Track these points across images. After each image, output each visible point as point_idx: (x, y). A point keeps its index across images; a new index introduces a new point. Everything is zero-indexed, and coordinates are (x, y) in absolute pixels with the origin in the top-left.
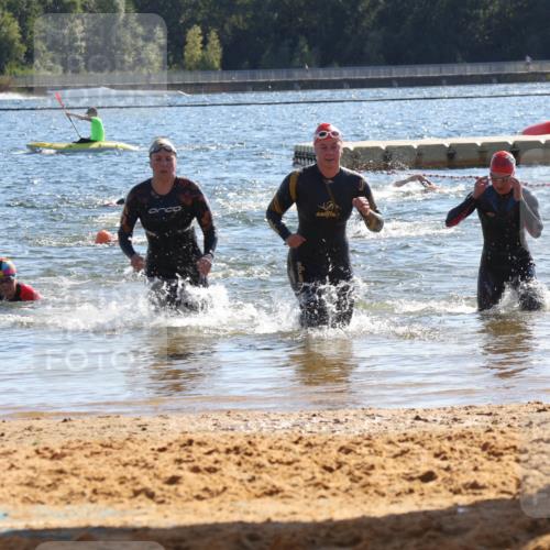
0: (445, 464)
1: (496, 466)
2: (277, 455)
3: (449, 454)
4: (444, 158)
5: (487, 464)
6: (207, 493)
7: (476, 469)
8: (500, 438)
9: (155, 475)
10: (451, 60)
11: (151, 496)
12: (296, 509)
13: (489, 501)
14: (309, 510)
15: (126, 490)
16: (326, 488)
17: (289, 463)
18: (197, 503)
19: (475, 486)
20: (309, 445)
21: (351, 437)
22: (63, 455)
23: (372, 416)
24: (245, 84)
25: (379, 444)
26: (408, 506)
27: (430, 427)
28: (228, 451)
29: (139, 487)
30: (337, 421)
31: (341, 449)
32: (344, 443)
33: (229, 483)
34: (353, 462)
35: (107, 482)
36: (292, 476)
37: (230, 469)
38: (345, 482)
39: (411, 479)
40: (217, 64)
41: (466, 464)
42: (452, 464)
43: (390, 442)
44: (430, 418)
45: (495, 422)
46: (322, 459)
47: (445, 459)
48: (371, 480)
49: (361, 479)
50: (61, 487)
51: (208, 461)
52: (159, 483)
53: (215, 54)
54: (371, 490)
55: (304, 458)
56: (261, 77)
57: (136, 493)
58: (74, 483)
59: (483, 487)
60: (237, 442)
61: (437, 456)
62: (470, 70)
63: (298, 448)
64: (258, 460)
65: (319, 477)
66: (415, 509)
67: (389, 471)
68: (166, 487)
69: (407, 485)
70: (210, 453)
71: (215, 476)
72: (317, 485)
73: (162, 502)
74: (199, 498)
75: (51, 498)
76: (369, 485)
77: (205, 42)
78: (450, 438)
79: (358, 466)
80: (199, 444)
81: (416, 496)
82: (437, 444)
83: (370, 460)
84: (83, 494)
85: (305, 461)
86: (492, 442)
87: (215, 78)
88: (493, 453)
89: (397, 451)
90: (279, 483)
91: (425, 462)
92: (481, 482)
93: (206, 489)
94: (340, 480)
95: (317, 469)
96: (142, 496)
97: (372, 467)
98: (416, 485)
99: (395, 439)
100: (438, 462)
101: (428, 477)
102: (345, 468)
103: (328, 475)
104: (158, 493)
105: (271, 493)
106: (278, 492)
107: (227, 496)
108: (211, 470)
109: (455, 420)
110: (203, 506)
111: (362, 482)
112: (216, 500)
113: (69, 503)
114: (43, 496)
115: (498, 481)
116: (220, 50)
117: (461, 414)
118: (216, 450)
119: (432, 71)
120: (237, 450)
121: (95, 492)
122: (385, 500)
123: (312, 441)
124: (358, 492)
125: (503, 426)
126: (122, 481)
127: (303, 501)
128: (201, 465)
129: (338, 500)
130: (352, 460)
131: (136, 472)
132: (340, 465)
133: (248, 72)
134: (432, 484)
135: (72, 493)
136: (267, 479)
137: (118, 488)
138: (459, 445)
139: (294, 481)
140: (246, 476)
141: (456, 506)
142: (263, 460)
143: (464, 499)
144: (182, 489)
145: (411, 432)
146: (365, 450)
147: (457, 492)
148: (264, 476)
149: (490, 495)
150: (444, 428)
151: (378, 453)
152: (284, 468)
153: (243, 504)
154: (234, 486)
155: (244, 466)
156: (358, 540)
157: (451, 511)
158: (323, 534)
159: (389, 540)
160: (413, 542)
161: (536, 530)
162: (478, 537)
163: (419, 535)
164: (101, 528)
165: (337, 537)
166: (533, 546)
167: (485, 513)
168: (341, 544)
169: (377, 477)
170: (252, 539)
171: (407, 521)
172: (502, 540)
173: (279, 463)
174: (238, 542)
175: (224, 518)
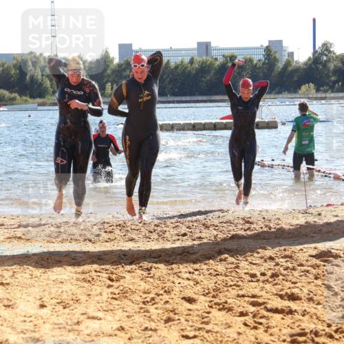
1: (207, 231)
2: (133, 227)
3: (192, 227)
4: (191, 127)
5: (204, 231)
6: (109, 240)
7: (200, 232)
8: (209, 221)
9: (92, 233)
11: (90, 241)
12: (139, 245)
13: (205, 243)
14: (144, 246)
15: (82, 239)
16: (150, 238)
17: (137, 230)
18: (106, 243)
19: (200, 238)
20: (144, 224)
22: (61, 227)
25: (168, 223)
26: (178, 244)
28: (117, 226)
29: (86, 238)
31: (155, 225)
32: (156, 223)
33: (117, 236)
35: (76, 236)
36: (138, 234)
37: (117, 232)
38: (156, 237)
39: (179, 235)
41: (197, 231)
42: (193, 230)
43: (172, 223)
45: (207, 216)
46: (148, 228)
47: (190, 229)
48: (165, 236)
49: (162, 235)
50: (60, 237)
51: (110, 229)
52: (93, 236)
54: (165, 239)
57: (85, 240)
58: (64, 236)
59: (203, 238)
60: (120, 223)
61: (187, 228)
62: (200, 98)
63: (141, 225)
64: (127, 229)
65: (148, 235)
66: (180, 245)
67: (171, 232)
68: (96, 238)
69: (177, 237)
70: (111, 226)
71: (112, 234)
72: (147, 237)
73: (94, 243)
74: (106, 241)
75: (56, 241)
76: (164, 237)
77: (112, 88)
78: (192, 222)
79: (161, 231)
80: (107, 223)
81: (180, 241)
82: (188, 223)
83: (165, 229)
84: (67, 240)
85: (143, 229)
86: (206, 223)
88: (207, 227)
89: (174, 226)
90: (134, 237)
91: (183, 230)
92: (202, 236)
94: (154, 236)
95: (147, 232)
96: (87, 241)
97: (166, 231)
98: (180, 238)
100: (188, 230)
101: (184, 235)
102: (157, 232)
103: (151, 234)
104: (93, 240)
105: (131, 240)
106: (133, 240)
107: (116, 241)
108: (111, 232)
110: (108, 244)
111: (162, 237)
112: (113, 242)
113: (62, 243)
114: (54, 240)
115: (208, 236)
118: (113, 225)
119: (188, 98)
120: (120, 225)
121: (71, 239)
122: (170, 242)
123: (146, 222)
124: (160, 240)
125: (210, 218)
126: (81, 235)
127: (142, 243)
128: (108, 230)
129: (154, 242)
130: (159, 229)
131: (85, 232)
134: (186, 237)
135: (63, 239)
137: (79, 238)
138: (195, 224)
140: (123, 234)
141: (194, 244)
142: (129, 229)
143: (196, 242)
144: (101, 238)
146: (163, 226)
147: (194, 240)
148: (129, 234)
149: (205, 241)
151: (168, 227)
153: (121, 243)
154: (118, 238)
155: (122, 231)
156: (160, 256)
157: (192, 247)
158: (148, 253)
159: (171, 256)
160: (179, 257)
161: (220, 253)
162: (201, 255)
163: (181, 254)
164: (73, 251)
165: (153, 255)
166: (219, 258)
167: (204, 247)
168: (154, 258)
169: (167, 235)
170: (124, 255)
171: (177, 250)
172: (209, 256)
173: (134, 230)
174: (120, 256)
175: (115, 248)
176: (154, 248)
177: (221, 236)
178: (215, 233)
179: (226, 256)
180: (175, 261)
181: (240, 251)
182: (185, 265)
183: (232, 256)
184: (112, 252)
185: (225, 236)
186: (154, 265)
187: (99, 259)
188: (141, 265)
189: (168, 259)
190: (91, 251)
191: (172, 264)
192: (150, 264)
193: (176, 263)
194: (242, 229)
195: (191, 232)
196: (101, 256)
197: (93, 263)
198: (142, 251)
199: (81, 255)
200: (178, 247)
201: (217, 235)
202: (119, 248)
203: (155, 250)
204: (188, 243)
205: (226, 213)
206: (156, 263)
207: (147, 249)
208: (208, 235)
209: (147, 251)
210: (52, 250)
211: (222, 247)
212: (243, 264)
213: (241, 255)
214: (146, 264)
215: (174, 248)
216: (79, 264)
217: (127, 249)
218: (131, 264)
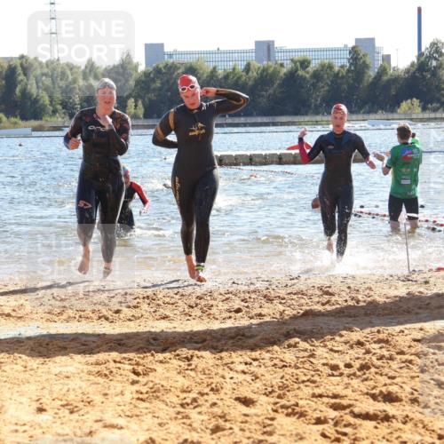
0: (246, 304)
1: (270, 305)
2: (167, 300)
3: (248, 300)
5: (266, 305)
6: (134, 318)
7: (261, 307)
8: (272, 292)
9: (109, 309)
10: (250, 115)
11: (107, 319)
12: (176, 326)
13: (267, 322)
14: (182, 326)
15: (95, 316)
16: (190, 316)
17: (173, 304)
18: (128, 323)
19: (260, 315)
20: (182, 295)
21: (202, 292)
25: (215, 295)
26: (229, 324)
27: (239, 287)
28: (144, 298)
29: (101, 315)
31: (197, 297)
32: (199, 294)
33: (144, 313)
35: (86, 312)
36: (173, 310)
37: (145, 306)
38: (199, 313)
39: (231, 312)
40: (142, 116)
41: (257, 305)
42: (250, 304)
43: (221, 294)
44: (240, 283)
45: (270, 285)
46: (188, 302)
47: (246, 302)
48: (211, 312)
49: (207, 312)
50: (65, 314)
51: (135, 303)
52: (111, 313)
53: (141, 111)
54: (211, 317)
55: (180, 301)
57: (100, 318)
58: (71, 313)
59: (264, 315)
60: (148, 294)
61: (242, 301)
62: (259, 120)
63: (177, 297)
64: (158, 302)
65: (187, 310)
66: (232, 326)
67: (220, 307)
68: (114, 315)
69: (229, 314)
70: (135, 299)
71: (137, 310)
72: (186, 314)
73: (112, 322)
74: (129, 320)
75: (60, 319)
76: (210, 314)
77: (136, 106)
78: (249, 293)
79: (205, 306)
81: (232, 319)
82: (243, 295)
83: (211, 302)
84: (75, 317)
85: (180, 303)
86: (269, 294)
87: (140, 122)
88: (269, 299)
89: (224, 298)
90: (168, 313)
91: (237, 304)
92: (263, 313)
93: (133, 316)
94: (196, 312)
95: (186, 307)
96: (103, 319)
97: (212, 306)
98: (233, 314)
99: (223, 293)
100: (243, 303)
101: (238, 311)
102: (199, 306)
103: (191, 310)
104: (110, 317)
105: (164, 318)
106: (167, 317)
107: (143, 319)
108: (135, 307)
109: (252, 284)
110: (132, 324)
112: (138, 321)
113: (68, 322)
114: (56, 319)
115: (271, 313)
116: (143, 110)
117: (254, 281)
118: (138, 297)
120: (148, 297)
121: (80, 317)
122: (218, 321)
123: (184, 293)
124: (205, 318)
125: (273, 287)
126: (93, 312)
127: (179, 322)
128: (131, 305)
129: (195, 321)
130: (203, 302)
131: (100, 307)
132: (197, 305)
133: (157, 120)
134: (240, 314)
135: (69, 317)
136: (162, 311)
137: (91, 315)
138: (253, 296)
139: (175, 312)
140: (152, 310)
142: (161, 302)
143: (255, 321)
144: (122, 316)
145: (231, 290)
146: (209, 298)
147: (251, 318)
148: (161, 310)
149: (267, 319)
150: (246, 287)
151: (215, 299)
152: (171, 306)
153: (150, 323)
154: (146, 315)
155: (151, 305)
156: (204, 341)
157: (249, 327)
158: (188, 336)
159: (219, 340)
160: (231, 341)
161: (288, 336)
162: (261, 339)
163: (233, 338)
164: (83, 334)
165: (195, 339)
166: (286, 343)
167: (265, 328)
168: (196, 343)
169: (214, 310)
170: (155, 339)
171: (227, 331)
172: (272, 340)
173: (168, 303)
174: (148, 341)
175: (142, 329)
176: (195, 329)
177: (289, 312)
178: (281, 308)
179: (297, 340)
180: (225, 348)
181: (317, 333)
182: (239, 353)
183: (305, 340)
184: (137, 335)
185: (295, 312)
186: (196, 352)
187: (120, 344)
188: (178, 352)
189: (215, 344)
190: (108, 333)
191: (221, 351)
192: (191, 352)
193: (226, 350)
194: (318, 302)
196: (121, 340)
197: (111, 349)
198: (180, 333)
199: (94, 339)
200: (230, 328)
201: (284, 311)
202: (147, 329)
203: (198, 333)
204: (243, 322)
205: (296, 281)
206: (199, 349)
207: (187, 330)
208: (271, 311)
209: (187, 333)
210: (53, 331)
211: (291, 327)
212: (321, 351)
213: (317, 339)
214: (184, 352)
215: (224, 330)
216: (91, 352)
217: (158, 330)
218: (163, 351)
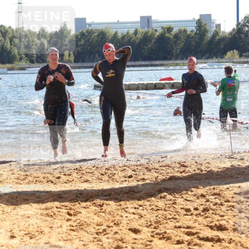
0: (135, 173)
1: (149, 173)
2: (88, 170)
3: (136, 170)
5: (147, 173)
6: (67, 182)
7: (144, 174)
8: (151, 165)
9: (53, 176)
10: (138, 60)
11: (52, 182)
12: (93, 186)
13: (147, 183)
14: (97, 186)
15: (45, 181)
16: (102, 180)
17: (91, 173)
19: (143, 179)
20: (97, 168)
21: (109, 165)
22: (28, 171)
23: (115, 160)
24: (81, 67)
25: (117, 167)
26: (125, 185)
27: (131, 163)
28: (74, 169)
29: (49, 180)
30: (105, 161)
31: (106, 169)
32: (107, 167)
33: (74, 178)
34: (109, 173)
35: (40, 178)
36: (92, 176)
37: (75, 175)
38: (107, 178)
39: (126, 177)
40: (73, 61)
41: (141, 173)
42: (137, 173)
43: (120, 167)
44: (131, 160)
45: (149, 161)
46: (100, 172)
47: (135, 171)
48: (114, 178)
49: (111, 177)
50: (27, 180)
51: (69, 172)
52: (54, 178)
53: (72, 58)
54: (114, 180)
55: (96, 171)
56: (85, 65)
57: (48, 181)
58: (30, 179)
59: (146, 179)
60: (77, 167)
61: (133, 171)
62: (143, 63)
63: (94, 169)
64: (83, 172)
65: (100, 177)
66: (127, 186)
67: (119, 175)
68: (56, 180)
69: (125, 179)
70: (69, 170)
71: (70, 177)
72: (99, 179)
73: (55, 184)
74: (65, 183)
75: (24, 183)
77: (69, 55)
78: (137, 166)
79: (111, 174)
80: (66, 167)
81: (127, 182)
82: (133, 167)
83: (114, 172)
84: (33, 181)
85: (96, 172)
86: (148, 167)
88: (149, 170)
89: (122, 169)
90: (88, 178)
91: (130, 173)
92: (145, 178)
94: (105, 178)
95: (99, 175)
96: (49, 182)
97: (115, 174)
98: (127, 179)
100: (133, 172)
101: (130, 177)
102: (107, 174)
103: (102, 176)
104: (54, 181)
105: (86, 181)
106: (88, 181)
107: (74, 182)
108: (69, 175)
109: (138, 160)
110: (67, 185)
111: (112, 178)
112: (71, 183)
113: (29, 184)
114: (22, 182)
116: (73, 57)
117: (140, 159)
118: (71, 169)
119: (133, 63)
120: (77, 169)
121: (36, 181)
122: (119, 183)
123: (98, 167)
124: (111, 181)
125: (151, 162)
126: (44, 178)
127: (95, 183)
128: (66, 173)
129: (105, 183)
130: (109, 172)
131: (48, 175)
132: (105, 174)
133: (81, 63)
134: (132, 179)
135: (30, 181)
137: (43, 180)
138: (139, 168)
139: (93, 178)
140: (79, 177)
141: (138, 184)
142: (84, 172)
143: (140, 183)
144: (61, 180)
145: (126, 164)
146: (113, 169)
147: (138, 181)
148: (84, 176)
149: (148, 181)
150: (135, 163)
151: (116, 170)
152: (90, 174)
153: (78, 184)
154: (76, 179)
155: (79, 174)
156: (110, 195)
157: (137, 186)
158: (101, 193)
159: (119, 194)
160: (126, 195)
161: (160, 191)
162: (144, 194)
163: (127, 193)
164: (38, 191)
165: (105, 194)
166: (159, 196)
167: (146, 187)
168: (106, 196)
169: (116, 177)
170: (81, 194)
171: (124, 189)
172: (151, 194)
173: (89, 173)
174: (77, 195)
175: (73, 188)
176: (105, 188)
177: (161, 177)
178: (156, 175)
179: (165, 194)
180: (123, 199)
181: (177, 190)
182: (131, 202)
183: (170, 194)
184: (70, 191)
185: (164, 177)
186: (106, 202)
187: (60, 197)
188: (94, 202)
189: (116, 197)
190: (53, 190)
191: (120, 201)
192: (102, 202)
193: (123, 200)
194: (178, 171)
195: (136, 174)
196: (61, 195)
197: (54, 200)
198: (95, 190)
199: (45, 194)
200: (126, 187)
201: (158, 177)
202: (76, 188)
203: (106, 190)
204: (133, 183)
205: (165, 159)
206: (107, 200)
207: (100, 189)
208: (150, 177)
209: (100, 190)
210: (20, 190)
211: (162, 186)
212: (180, 201)
213: (177, 193)
214: (98, 201)
215: (122, 188)
216: (43, 202)
217: (83, 189)
218: (86, 201)
